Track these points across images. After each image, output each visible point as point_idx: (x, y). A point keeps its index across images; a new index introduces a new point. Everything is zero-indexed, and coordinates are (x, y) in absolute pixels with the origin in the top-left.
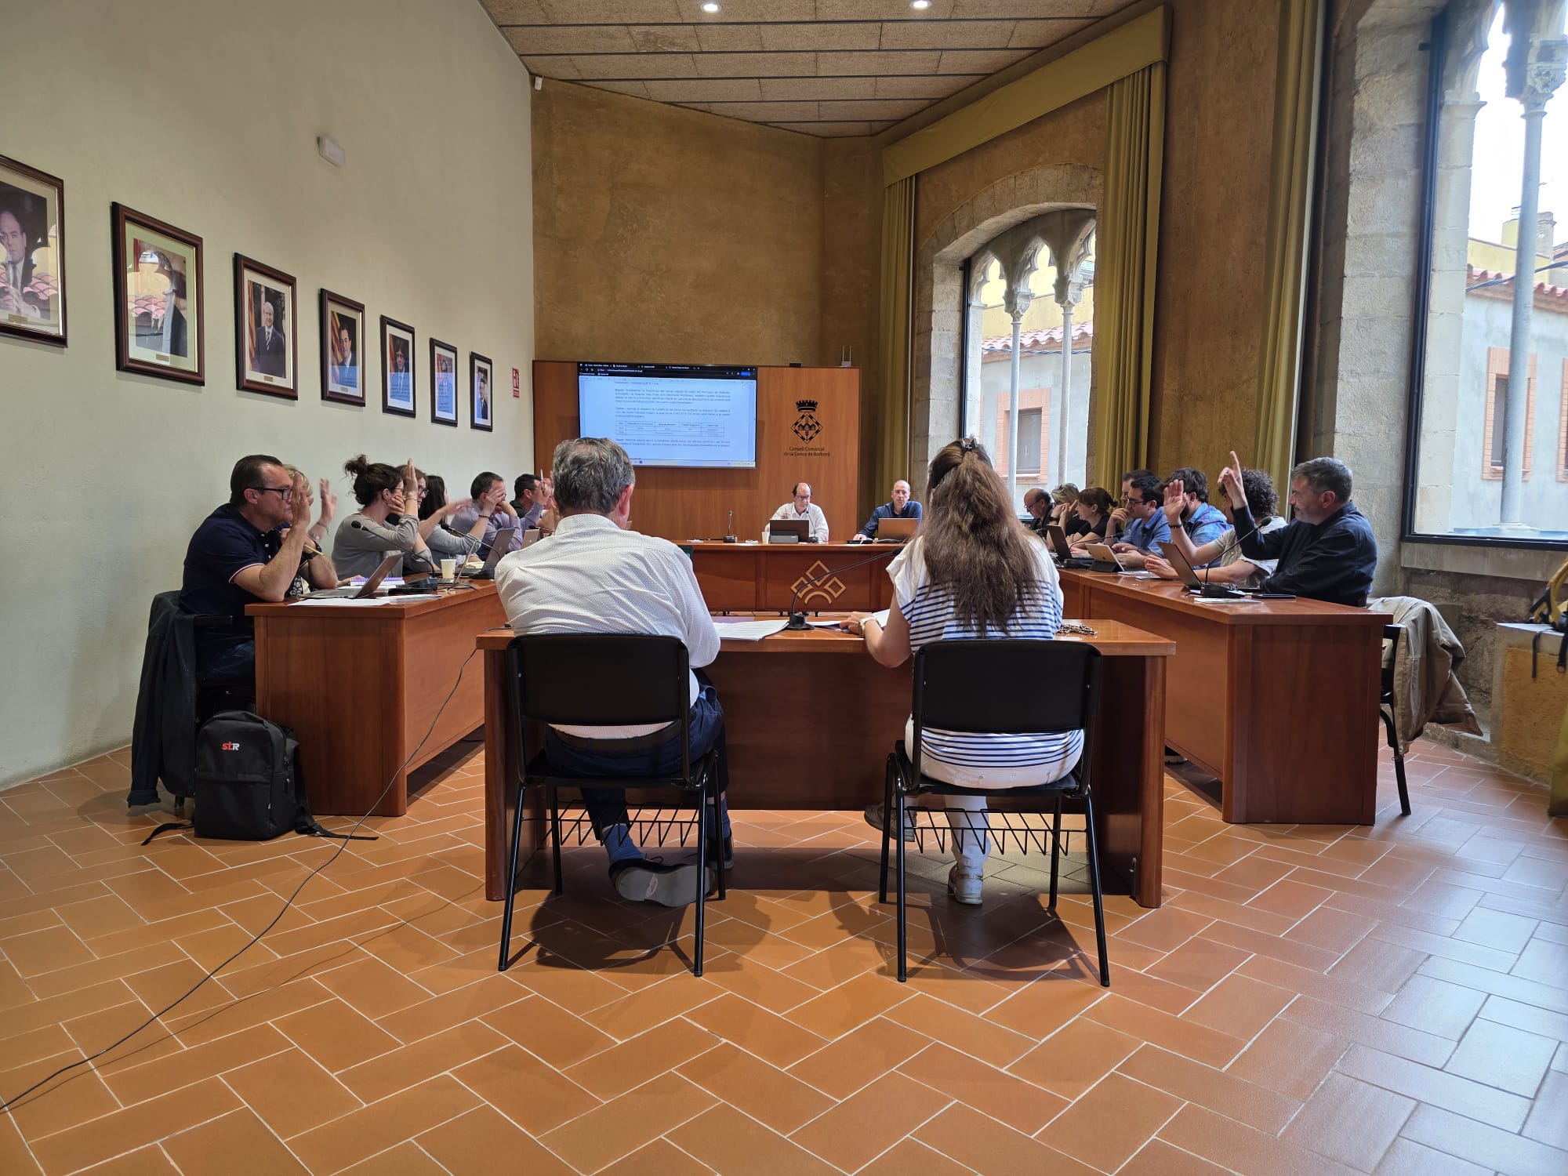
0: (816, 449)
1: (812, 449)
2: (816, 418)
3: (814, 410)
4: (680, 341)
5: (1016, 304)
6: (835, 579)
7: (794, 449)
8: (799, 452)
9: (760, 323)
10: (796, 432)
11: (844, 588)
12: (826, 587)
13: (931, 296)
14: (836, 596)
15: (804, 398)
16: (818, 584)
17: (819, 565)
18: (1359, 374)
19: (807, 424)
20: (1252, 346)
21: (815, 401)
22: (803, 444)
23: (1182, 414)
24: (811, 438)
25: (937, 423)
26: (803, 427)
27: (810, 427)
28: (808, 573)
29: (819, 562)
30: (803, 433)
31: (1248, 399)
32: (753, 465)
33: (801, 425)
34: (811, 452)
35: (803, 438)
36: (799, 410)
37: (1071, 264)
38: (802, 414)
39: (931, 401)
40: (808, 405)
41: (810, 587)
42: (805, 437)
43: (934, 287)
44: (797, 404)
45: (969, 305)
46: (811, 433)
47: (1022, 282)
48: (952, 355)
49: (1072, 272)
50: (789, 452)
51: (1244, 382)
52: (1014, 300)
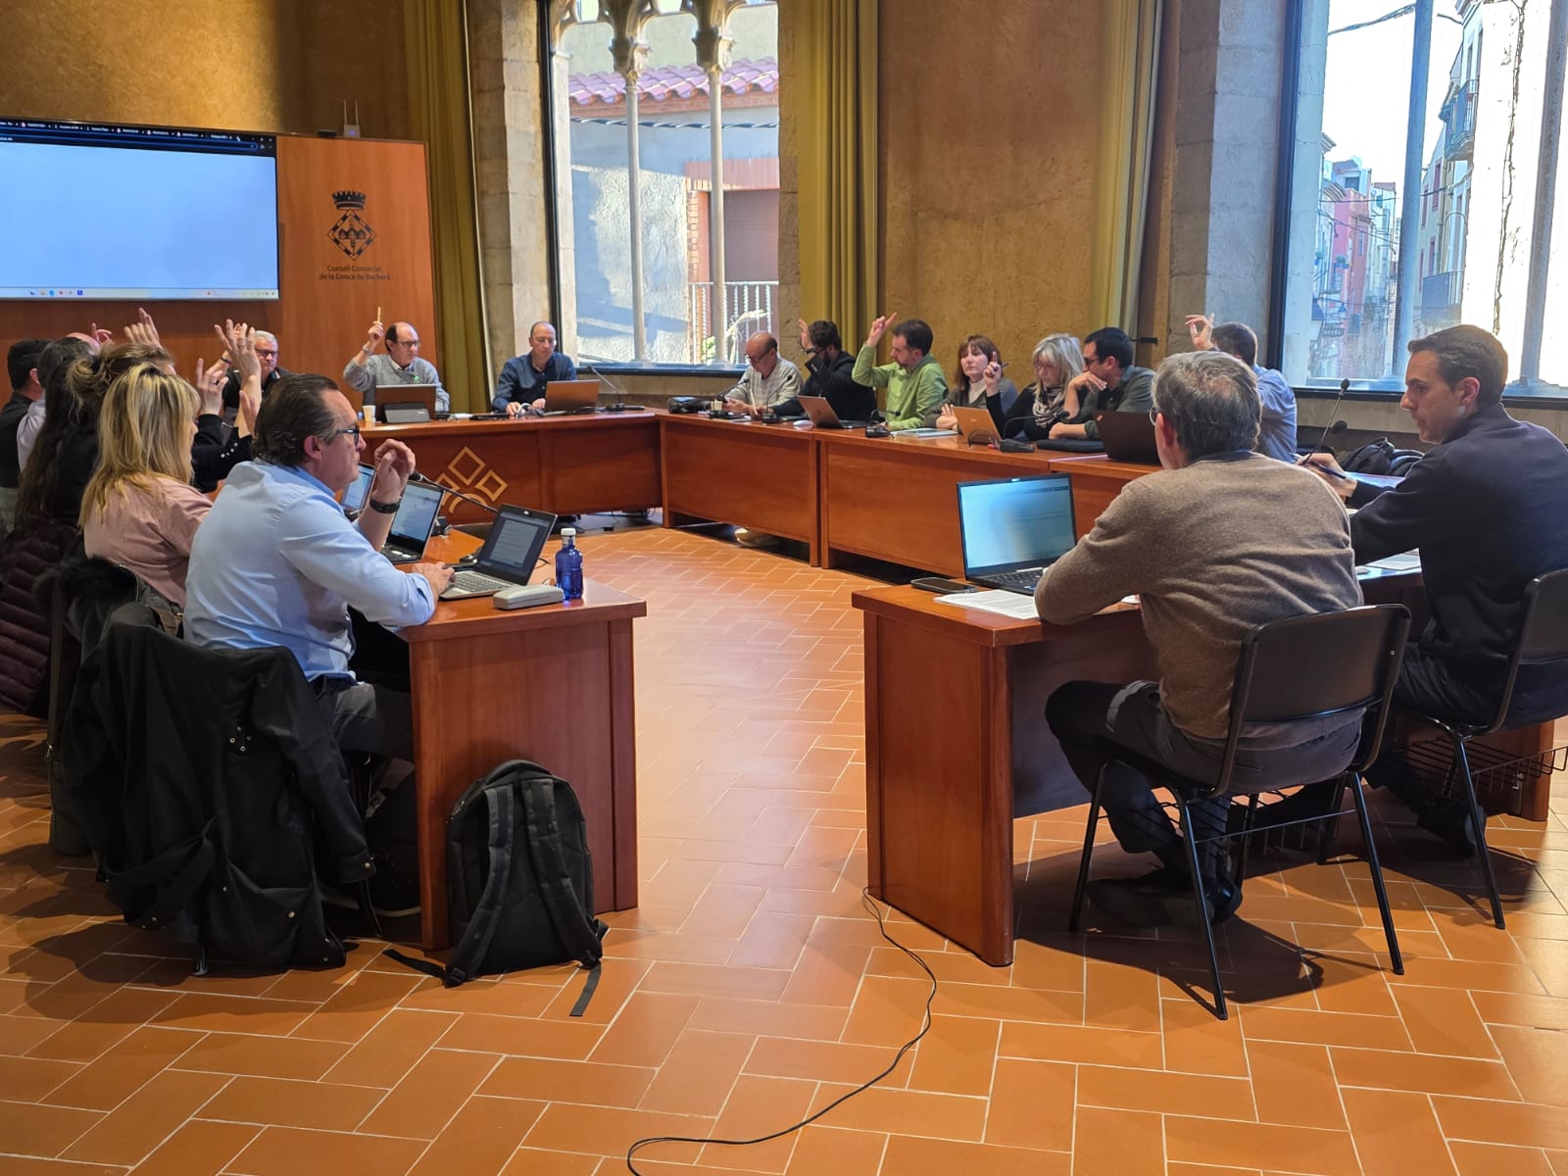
0: (369, 269)
1: (363, 269)
2: (364, 218)
3: (361, 207)
4: (92, 80)
5: (632, 61)
6: (491, 473)
7: (336, 269)
8: (344, 273)
9: (215, 54)
10: (337, 241)
11: (504, 485)
12: (480, 486)
13: (499, 37)
14: (494, 497)
15: (344, 187)
16: (468, 482)
17: (466, 454)
18: (1229, 208)
19: (352, 229)
20: (1053, 159)
21: (358, 190)
22: (347, 260)
23: (916, 236)
24: (360, 252)
25: (520, 229)
26: (347, 234)
27: (357, 234)
28: (451, 468)
29: (466, 450)
30: (347, 243)
31: (1049, 224)
32: (276, 296)
33: (342, 230)
34: (361, 273)
35: (348, 252)
36: (338, 207)
37: (720, 13)
38: (343, 213)
39: (511, 196)
40: (346, 199)
41: (455, 488)
42: (351, 249)
43: (503, 22)
44: (334, 196)
45: (551, 54)
46: (359, 243)
47: (639, 28)
48: (535, 128)
49: (721, 24)
50: (326, 273)
51: (1040, 203)
52: (630, 55)
